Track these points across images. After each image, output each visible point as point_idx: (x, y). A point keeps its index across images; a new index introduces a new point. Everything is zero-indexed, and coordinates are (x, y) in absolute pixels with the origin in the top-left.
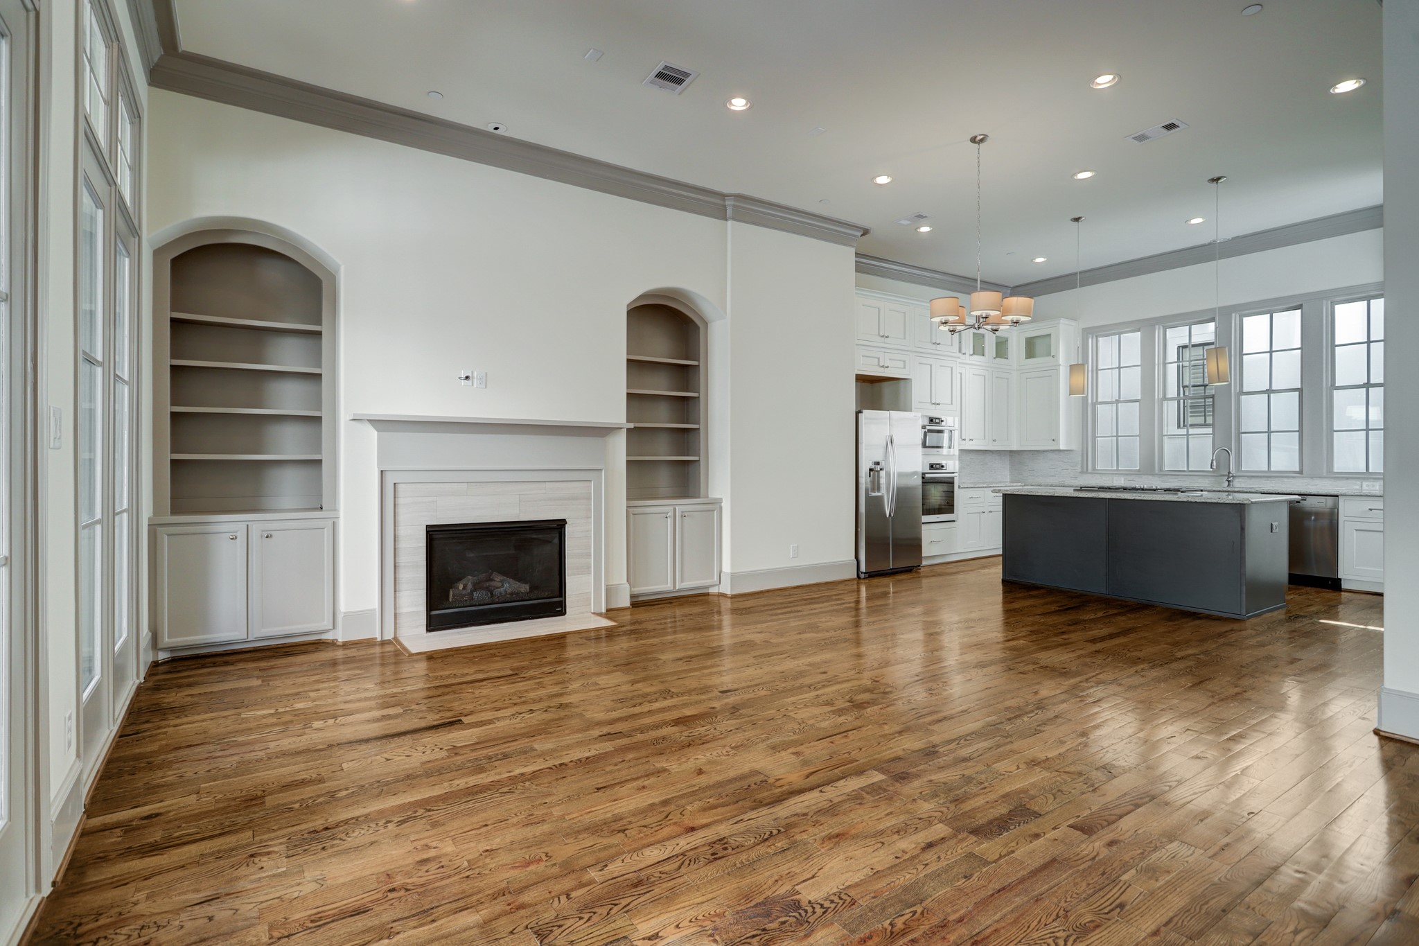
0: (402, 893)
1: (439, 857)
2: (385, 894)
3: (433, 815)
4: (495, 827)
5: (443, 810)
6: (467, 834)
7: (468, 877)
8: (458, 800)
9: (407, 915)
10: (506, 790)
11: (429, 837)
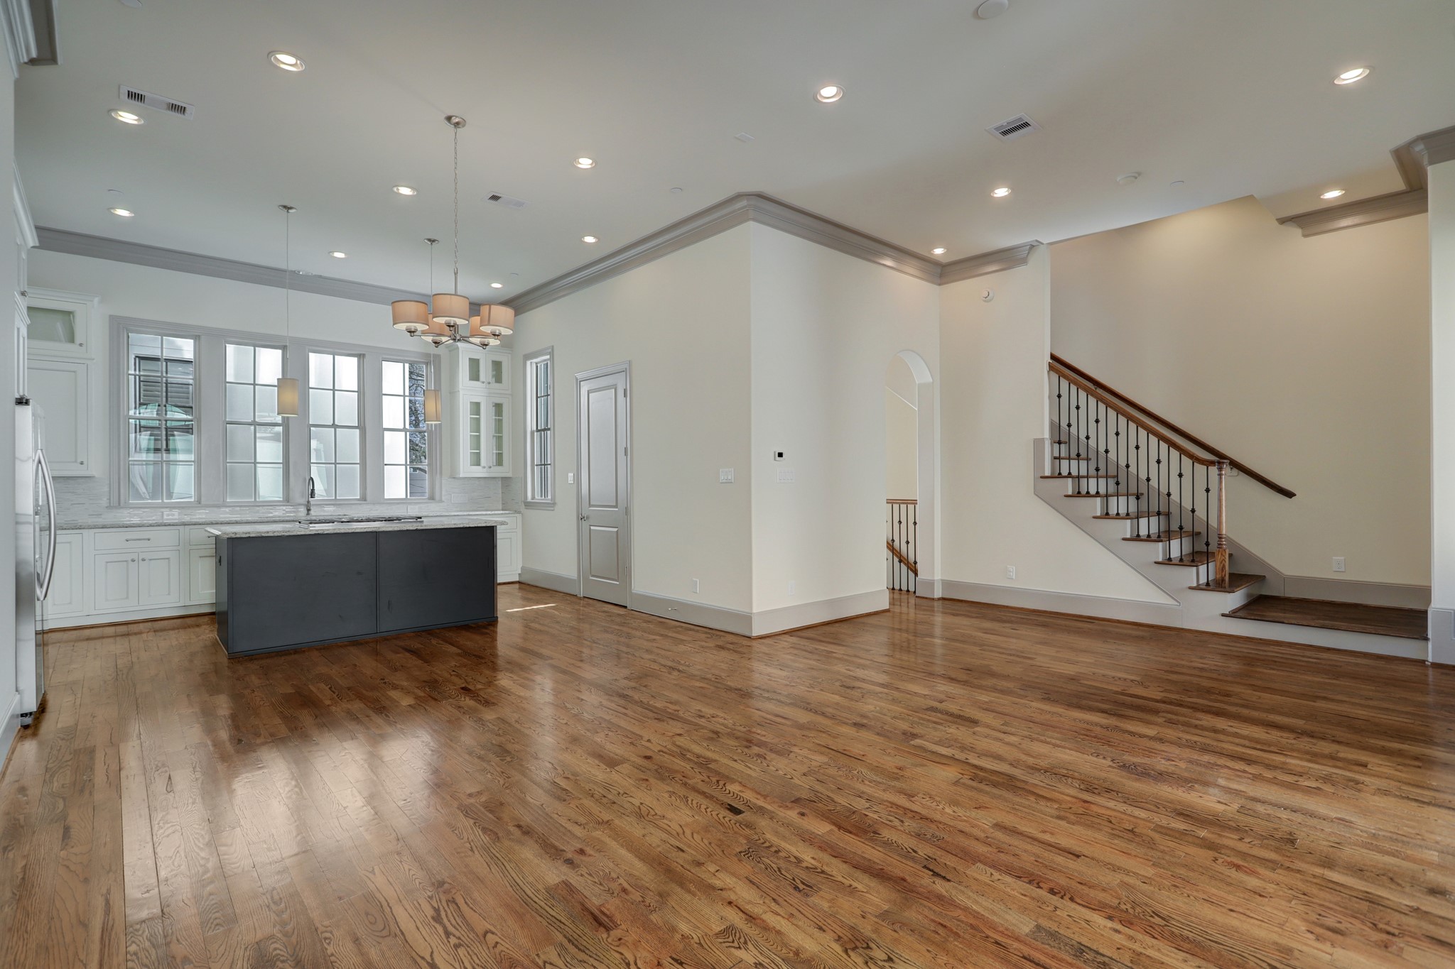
0: (1381, 926)
1: (1314, 923)
2: (1401, 935)
3: (1277, 960)
4: (1226, 904)
5: (1257, 955)
6: (1262, 919)
7: (1304, 894)
8: (1224, 953)
9: (1389, 910)
10: (1157, 920)
11: (1306, 944)
